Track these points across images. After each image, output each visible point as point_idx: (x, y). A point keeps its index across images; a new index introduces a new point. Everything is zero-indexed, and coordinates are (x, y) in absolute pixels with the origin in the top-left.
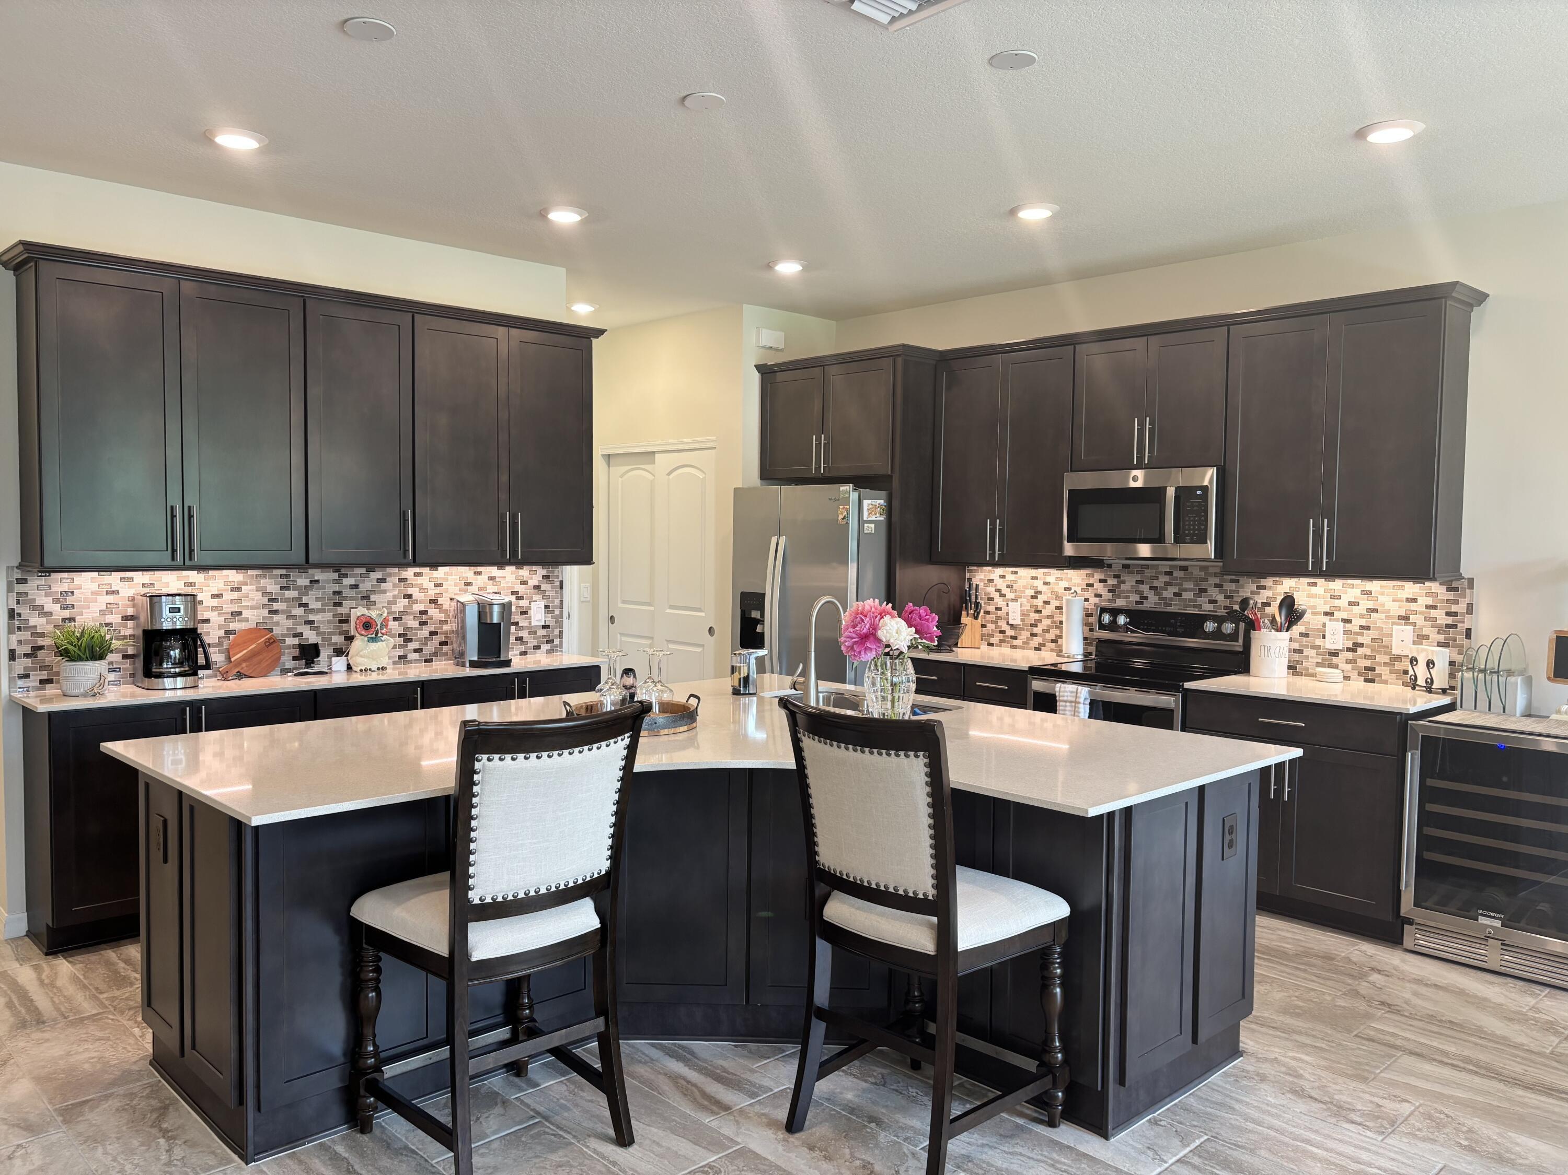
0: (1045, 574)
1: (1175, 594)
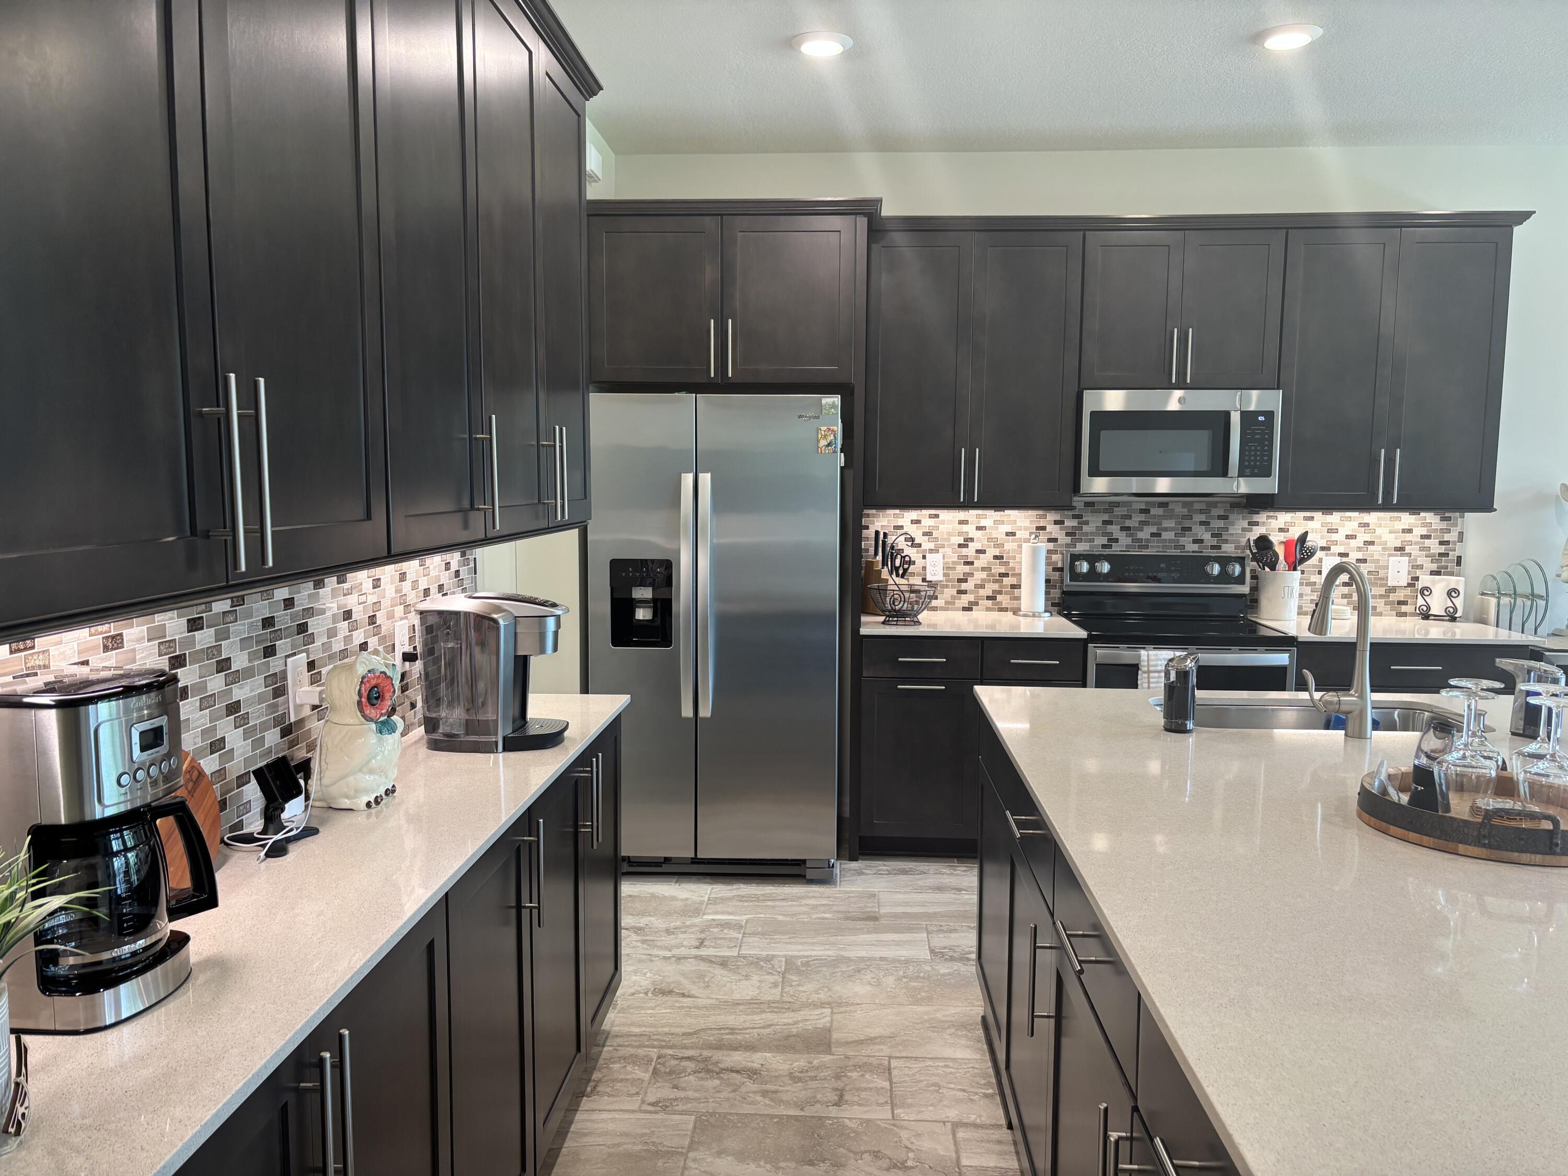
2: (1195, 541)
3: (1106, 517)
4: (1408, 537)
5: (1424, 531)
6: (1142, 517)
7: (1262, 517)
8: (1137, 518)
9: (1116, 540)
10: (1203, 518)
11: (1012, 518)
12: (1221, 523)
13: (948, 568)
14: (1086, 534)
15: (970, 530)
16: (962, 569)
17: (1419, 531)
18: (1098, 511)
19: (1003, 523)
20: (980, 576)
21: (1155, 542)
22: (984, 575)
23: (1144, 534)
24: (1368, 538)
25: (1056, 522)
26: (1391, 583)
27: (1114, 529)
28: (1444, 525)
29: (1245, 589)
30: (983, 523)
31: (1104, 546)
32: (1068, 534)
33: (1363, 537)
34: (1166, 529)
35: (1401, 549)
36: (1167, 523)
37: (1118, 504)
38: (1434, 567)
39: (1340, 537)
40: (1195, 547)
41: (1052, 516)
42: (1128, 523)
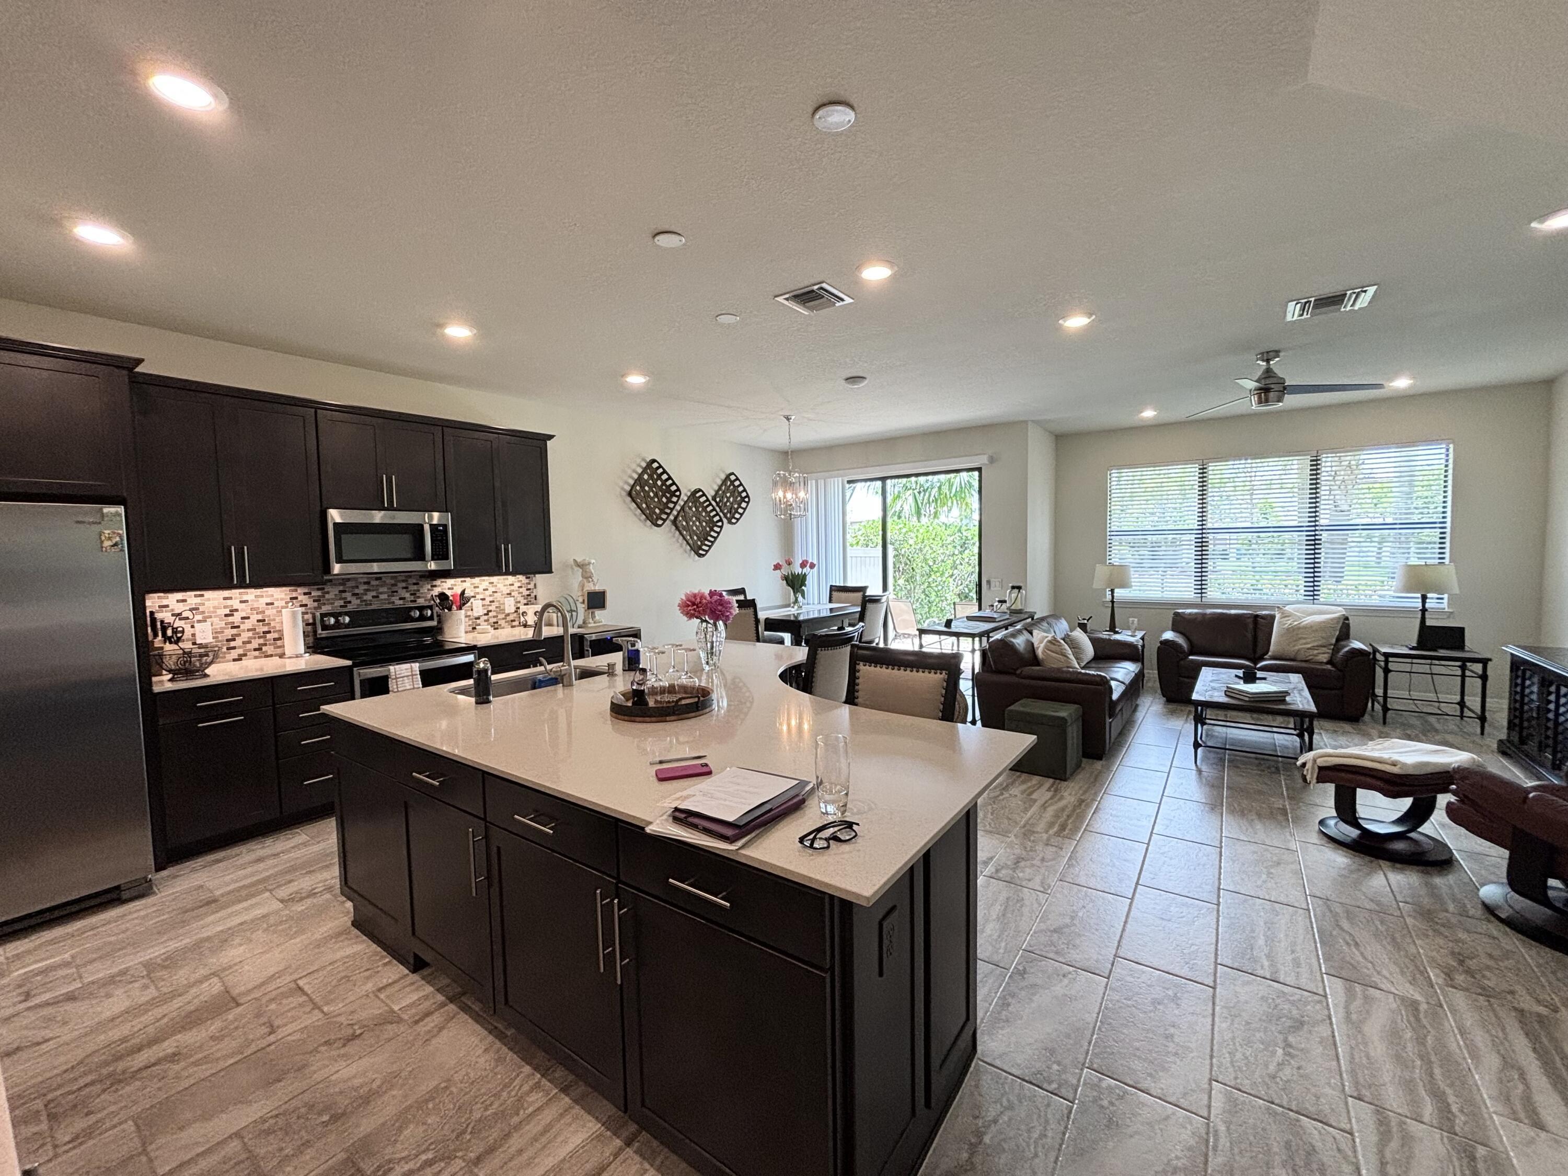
0: (240, 594)
1: (373, 597)
2: (401, 599)
3: (341, 588)
4: (512, 588)
5: (519, 584)
6: (366, 587)
7: (438, 582)
8: (363, 587)
9: (350, 602)
10: (404, 585)
11: (270, 593)
12: (415, 587)
13: (216, 633)
14: (328, 600)
15: (235, 604)
16: (229, 632)
17: (517, 584)
18: (335, 585)
19: (262, 596)
20: (245, 636)
21: (375, 601)
22: (250, 634)
23: (368, 597)
24: (494, 589)
25: (305, 594)
26: (507, 612)
27: (348, 596)
28: (527, 581)
29: (434, 623)
30: (245, 598)
31: (341, 606)
32: (314, 601)
33: (492, 589)
34: (381, 593)
35: (510, 594)
36: (385, 589)
37: (349, 580)
38: (525, 601)
39: (480, 590)
40: (401, 602)
41: (301, 590)
42: (356, 591)
